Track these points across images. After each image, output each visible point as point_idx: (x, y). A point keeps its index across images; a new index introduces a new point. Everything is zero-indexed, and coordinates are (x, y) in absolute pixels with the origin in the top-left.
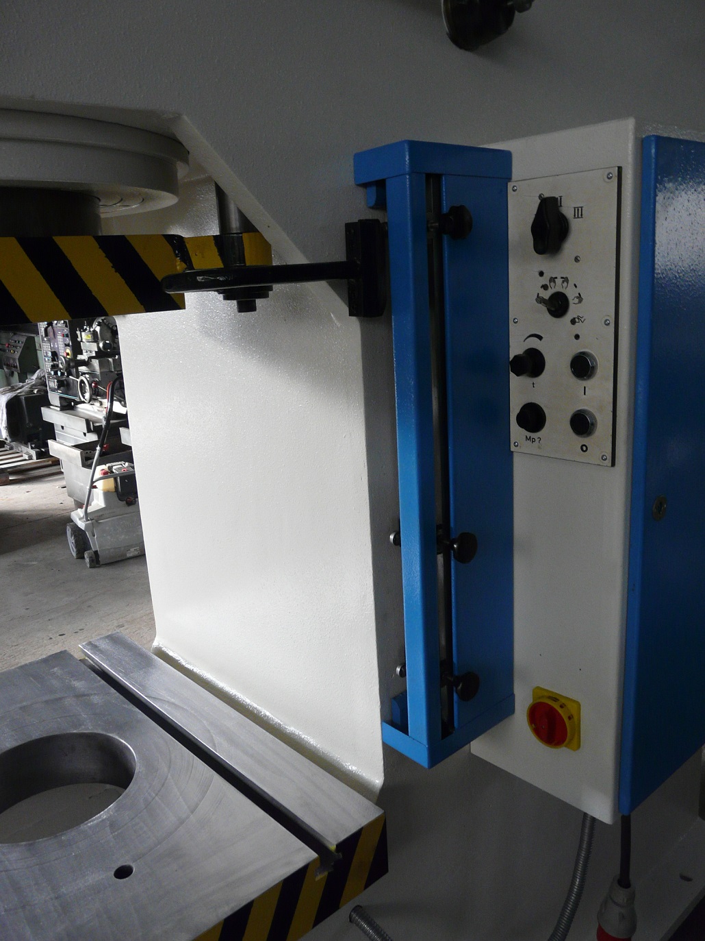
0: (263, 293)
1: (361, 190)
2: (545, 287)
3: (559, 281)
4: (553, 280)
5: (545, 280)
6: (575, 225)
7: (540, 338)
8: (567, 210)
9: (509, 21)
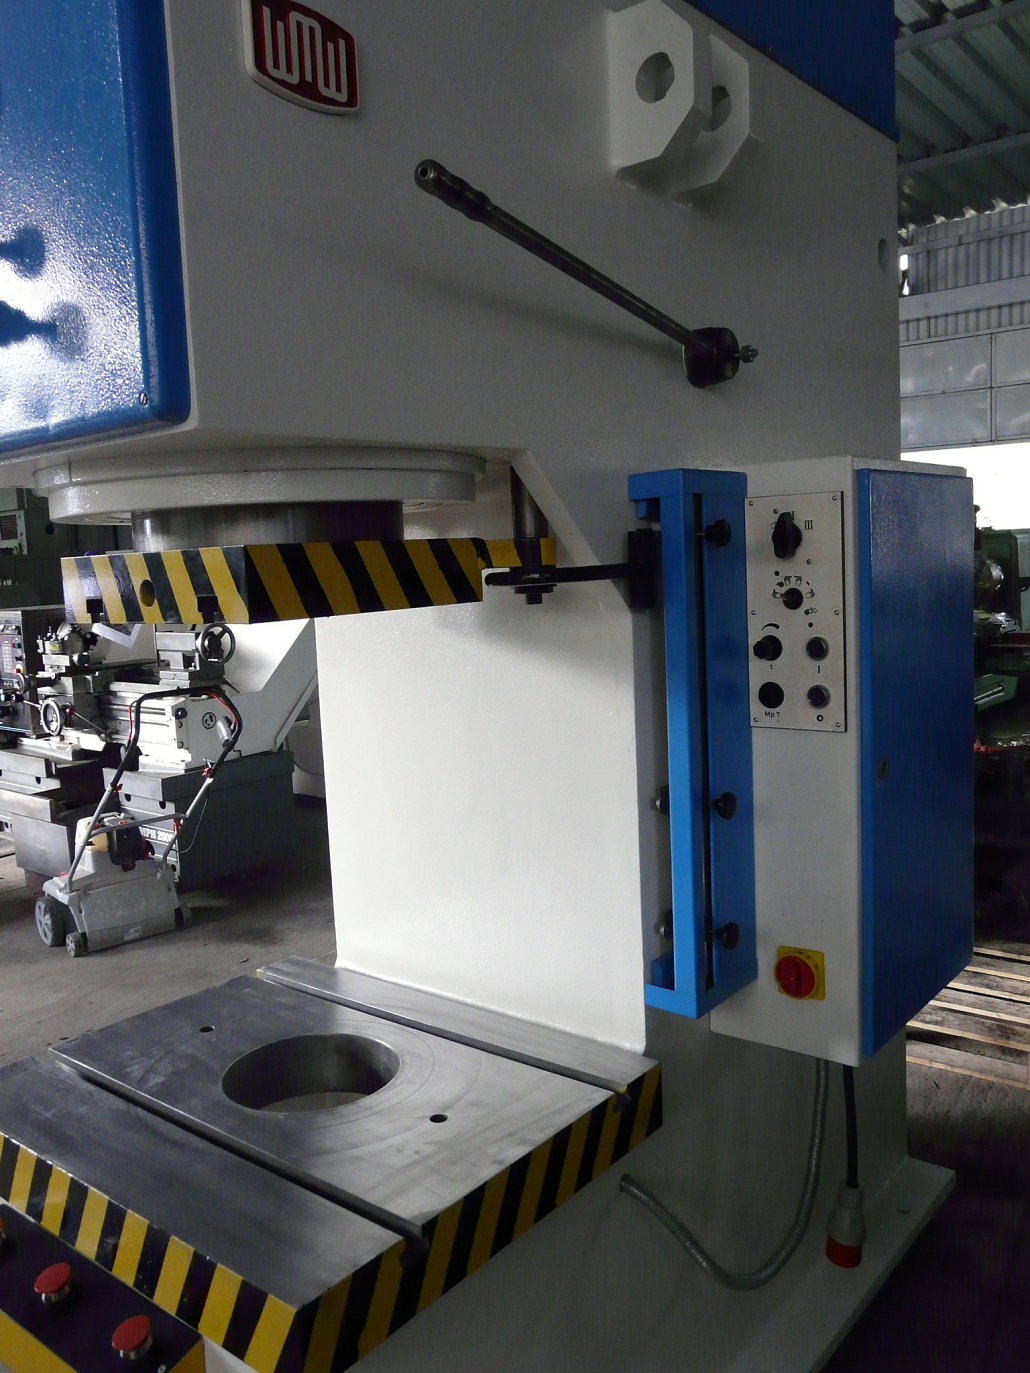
0: (549, 589)
1: (633, 505)
2: (781, 584)
3: (793, 580)
4: (787, 578)
5: (780, 579)
6: (806, 534)
7: (777, 626)
8: (799, 522)
9: (735, 369)
